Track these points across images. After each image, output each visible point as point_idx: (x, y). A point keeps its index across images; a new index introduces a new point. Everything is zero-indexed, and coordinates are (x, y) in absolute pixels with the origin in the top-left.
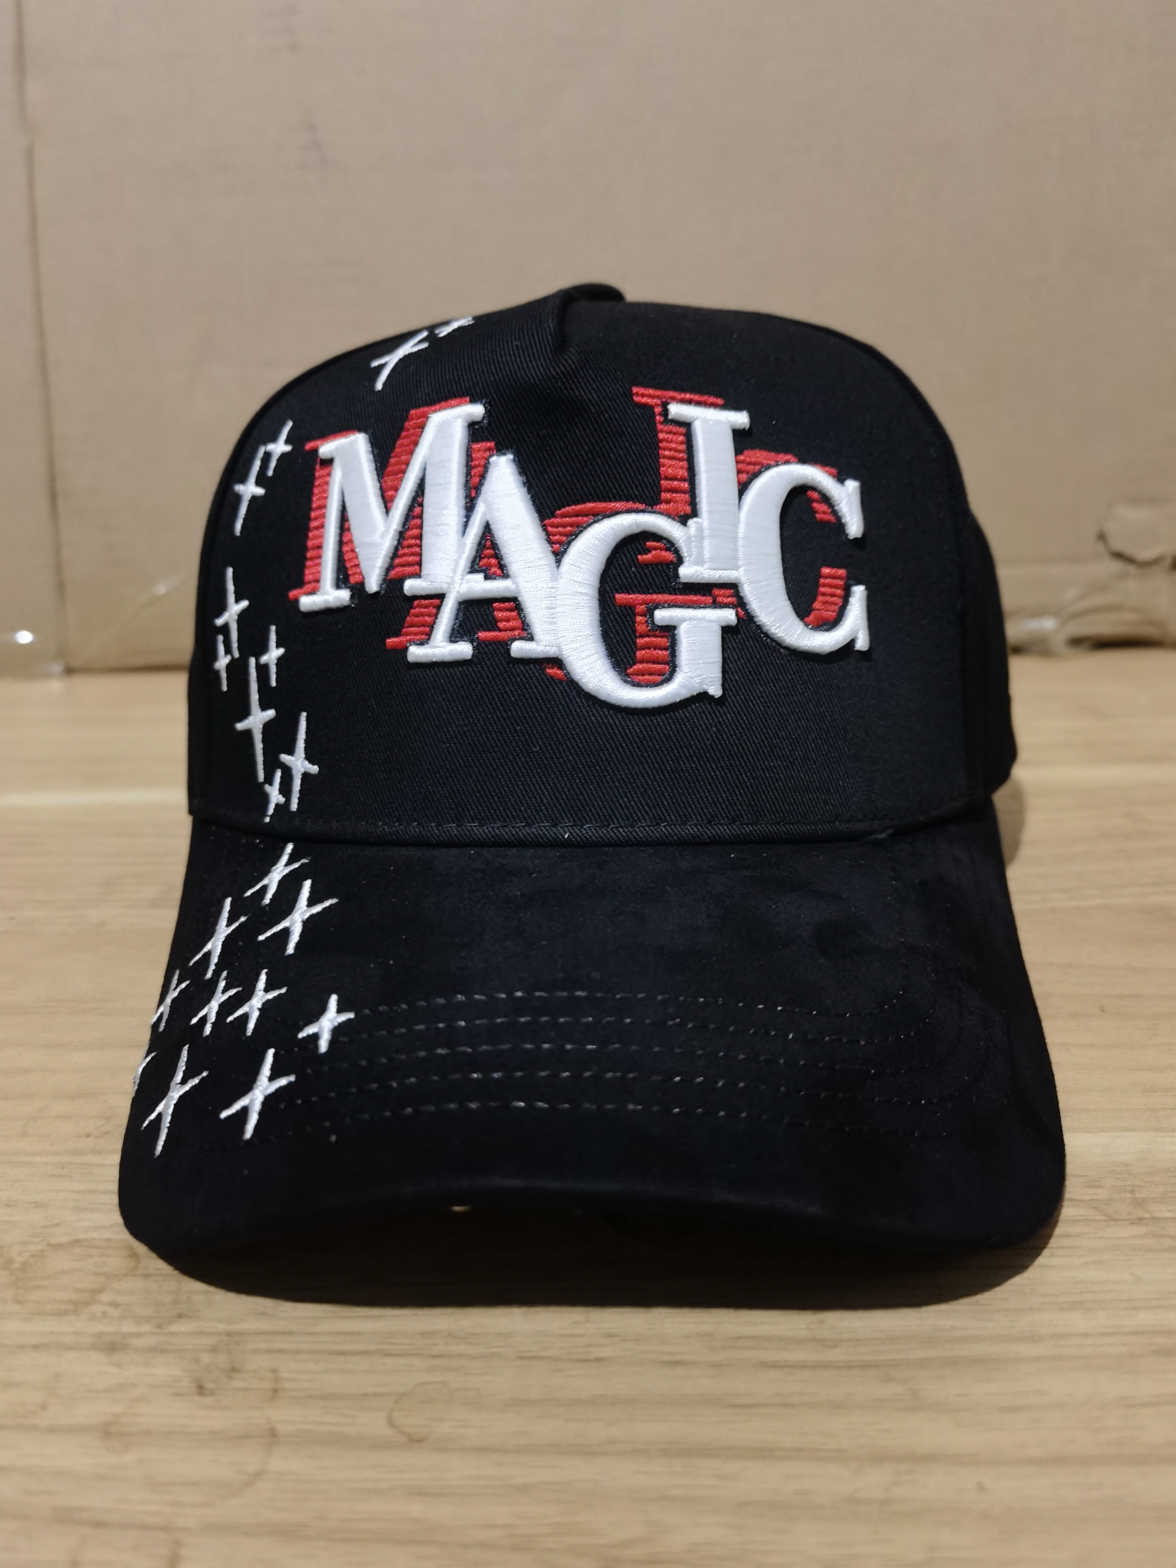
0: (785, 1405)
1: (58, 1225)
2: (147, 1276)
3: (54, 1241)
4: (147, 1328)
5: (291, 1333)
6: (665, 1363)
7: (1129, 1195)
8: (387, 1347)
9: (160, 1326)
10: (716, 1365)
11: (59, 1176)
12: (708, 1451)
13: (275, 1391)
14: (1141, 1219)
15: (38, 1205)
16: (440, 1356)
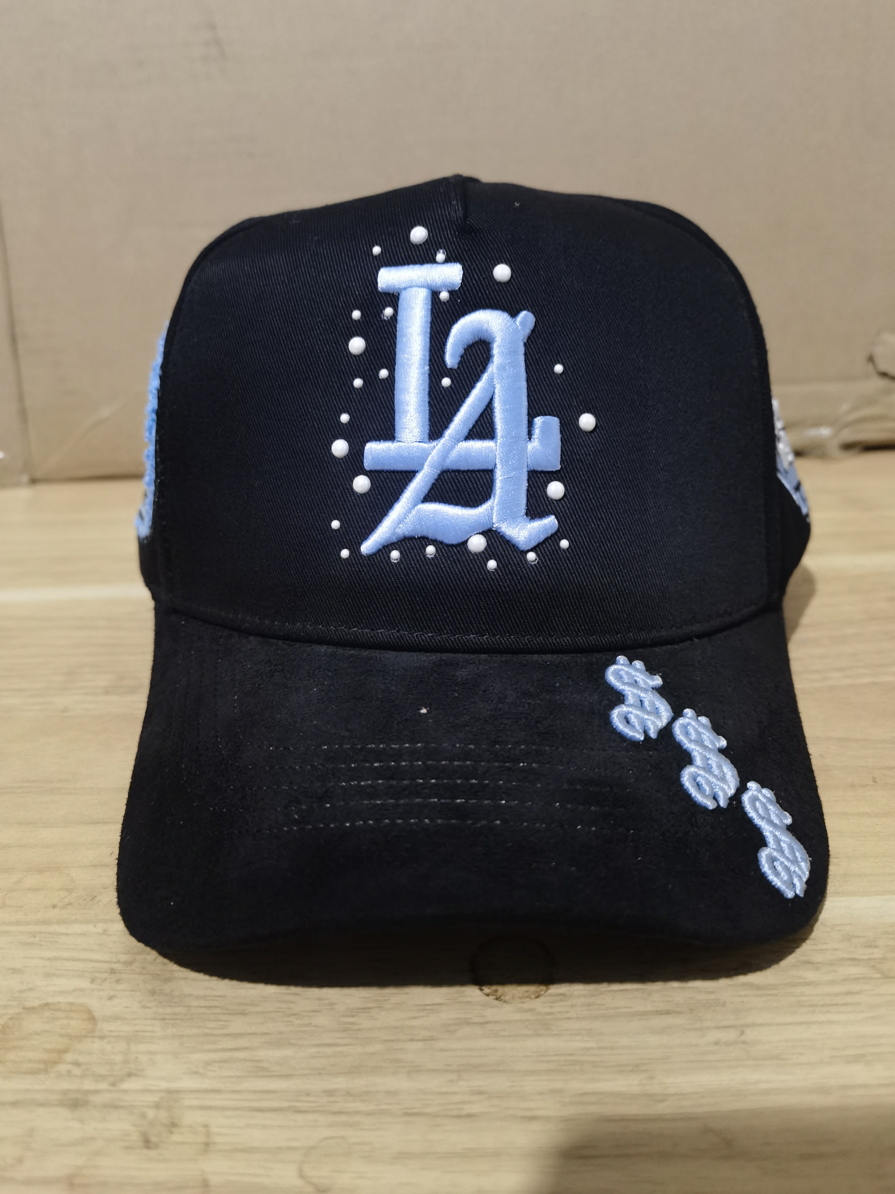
1: (31, 989)
2: (102, 1038)
3: (29, 1004)
4: (103, 1085)
5: (218, 1091)
8: (296, 1104)
9: (114, 1084)
11: (32, 944)
13: (207, 1145)
15: (15, 971)
16: (340, 1113)
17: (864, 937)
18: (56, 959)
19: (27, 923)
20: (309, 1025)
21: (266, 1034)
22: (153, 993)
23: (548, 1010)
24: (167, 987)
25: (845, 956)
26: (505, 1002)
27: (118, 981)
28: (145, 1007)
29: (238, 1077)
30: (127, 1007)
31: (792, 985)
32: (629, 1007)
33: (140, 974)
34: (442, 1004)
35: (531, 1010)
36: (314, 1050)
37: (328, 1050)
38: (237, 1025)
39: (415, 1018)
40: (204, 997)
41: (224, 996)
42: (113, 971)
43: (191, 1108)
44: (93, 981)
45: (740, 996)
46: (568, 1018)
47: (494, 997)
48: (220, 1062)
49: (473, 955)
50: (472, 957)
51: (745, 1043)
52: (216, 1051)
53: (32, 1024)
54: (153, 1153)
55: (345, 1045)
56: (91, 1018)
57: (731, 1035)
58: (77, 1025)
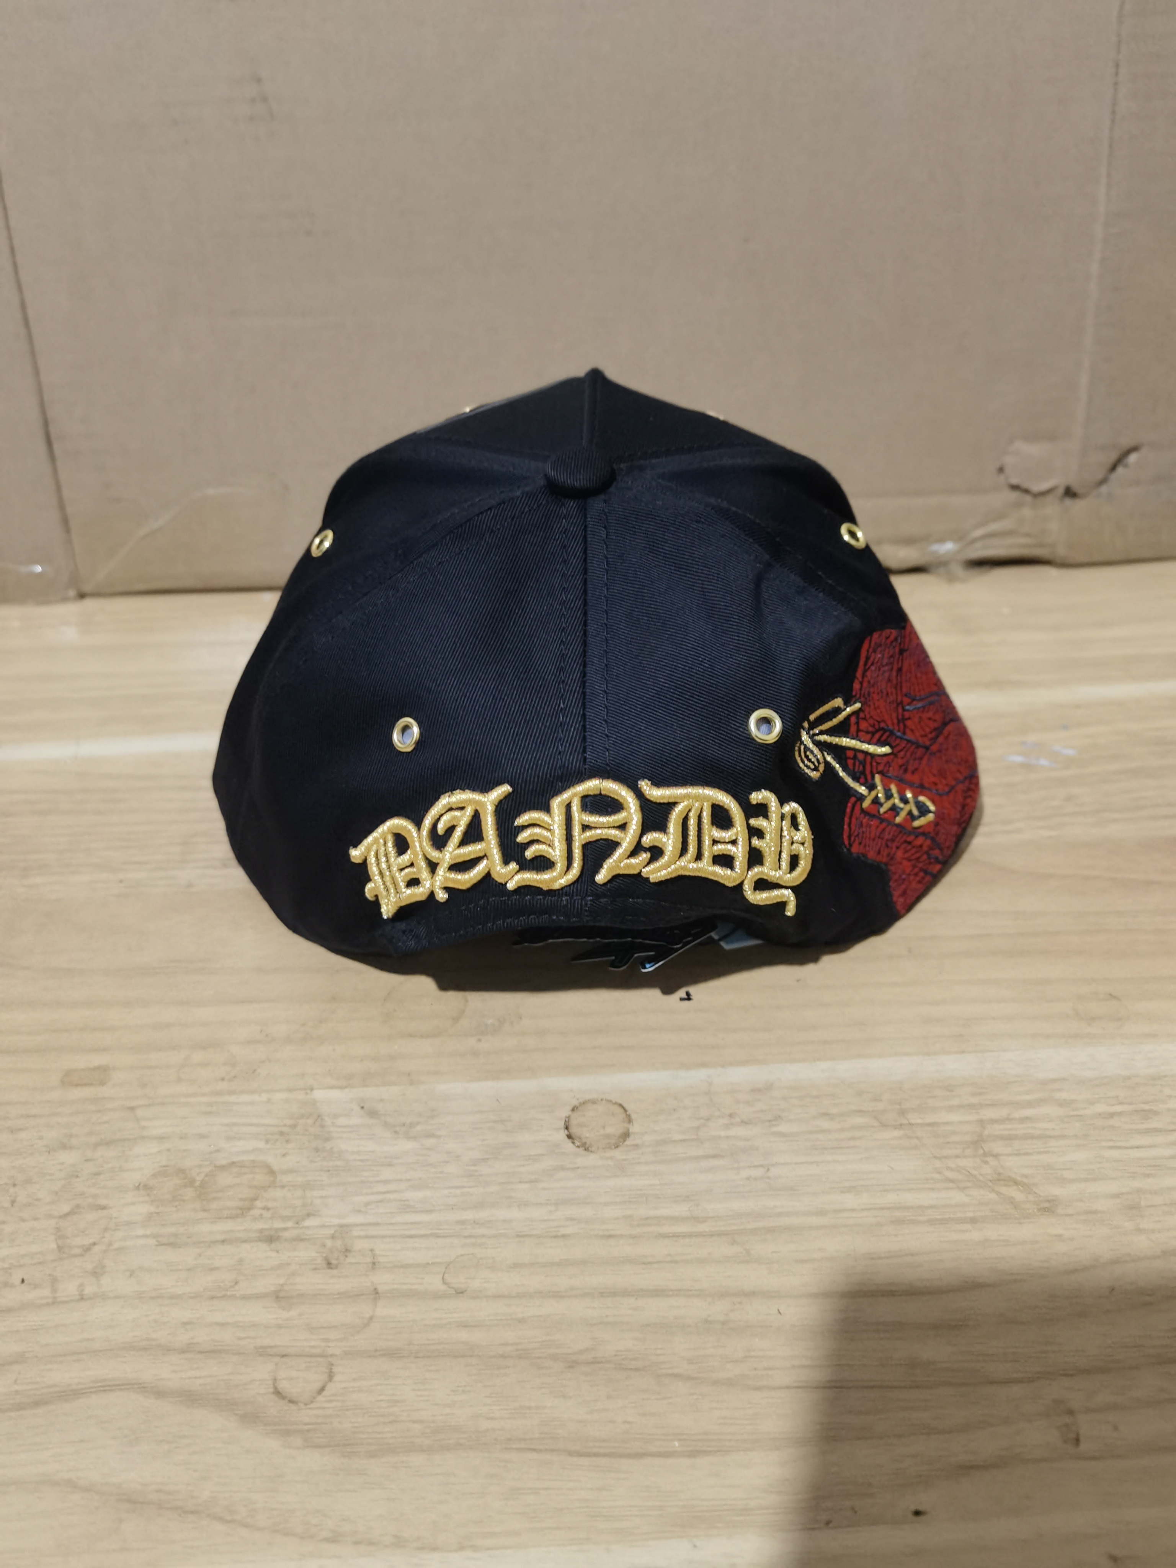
0: (671, 1262)
1: (218, 1151)
2: (283, 1187)
3: (219, 1163)
4: (290, 1224)
5: (378, 1224)
6: (604, 1237)
7: (898, 1107)
8: (438, 1231)
9: (297, 1223)
10: (634, 1237)
11: (210, 1113)
12: (626, 1293)
13: (374, 1263)
14: (901, 1125)
15: (202, 1136)
16: (470, 1237)
17: (872, 1092)
18: (235, 1124)
19: (204, 1095)
20: (442, 1172)
21: (409, 1180)
22: (317, 1150)
23: (624, 1157)
24: (328, 1146)
25: (855, 1108)
26: (591, 1151)
27: (287, 1141)
28: (312, 1161)
29: (391, 1213)
30: (298, 1162)
31: (811, 1132)
32: (685, 1154)
33: (305, 1135)
34: (543, 1155)
35: (612, 1158)
36: (446, 1192)
37: (458, 1191)
38: (386, 1174)
39: (523, 1166)
40: (358, 1152)
41: (373, 1152)
42: (282, 1134)
43: (360, 1237)
44: (267, 1141)
45: (770, 1142)
46: (639, 1163)
47: (583, 1148)
48: (377, 1202)
49: (567, 1116)
50: (566, 1117)
51: (769, 1178)
52: (372, 1194)
53: (225, 1179)
54: (334, 1272)
55: (470, 1187)
56: (272, 1172)
57: (759, 1172)
58: (261, 1178)
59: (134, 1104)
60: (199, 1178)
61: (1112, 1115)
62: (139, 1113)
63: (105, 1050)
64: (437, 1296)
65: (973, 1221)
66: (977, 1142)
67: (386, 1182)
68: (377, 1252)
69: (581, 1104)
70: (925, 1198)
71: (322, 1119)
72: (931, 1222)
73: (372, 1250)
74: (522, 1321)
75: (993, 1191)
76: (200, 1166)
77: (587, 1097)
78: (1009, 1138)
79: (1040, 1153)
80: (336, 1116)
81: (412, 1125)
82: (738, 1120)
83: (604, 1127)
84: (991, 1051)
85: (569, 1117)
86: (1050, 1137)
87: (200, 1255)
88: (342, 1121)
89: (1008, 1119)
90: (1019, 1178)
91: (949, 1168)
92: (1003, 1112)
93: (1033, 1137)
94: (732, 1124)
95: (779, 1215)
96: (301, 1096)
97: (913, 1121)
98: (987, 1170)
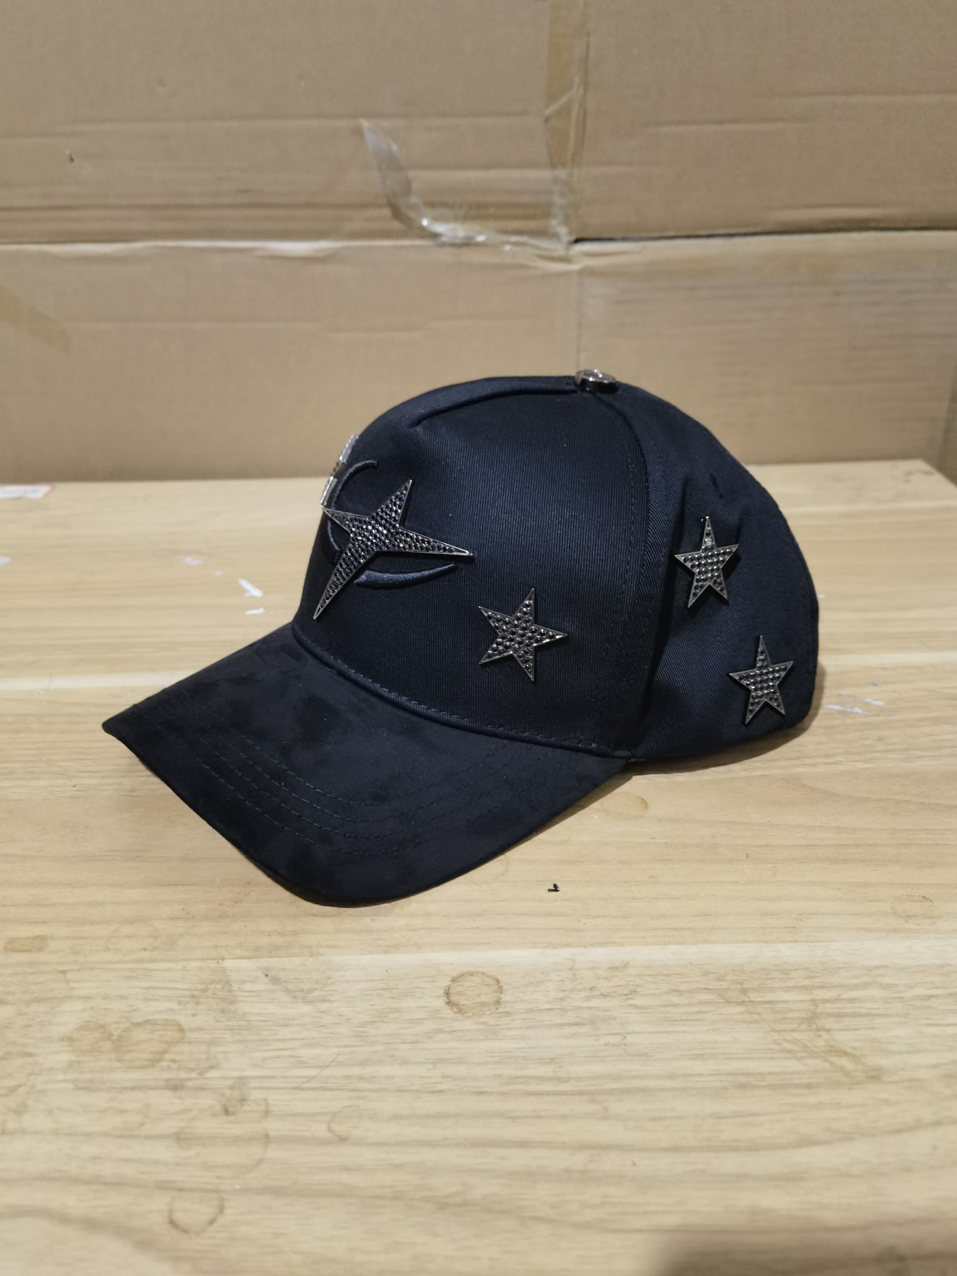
17: (717, 973)
18: (152, 988)
19: (127, 962)
20: (332, 1033)
21: (303, 1039)
22: (223, 1011)
23: (496, 1023)
24: (233, 1007)
25: (702, 986)
26: (467, 1017)
27: (197, 1003)
28: (218, 1021)
29: (286, 1068)
30: (205, 1022)
31: (663, 1006)
32: (551, 1021)
33: (214, 998)
34: (424, 1019)
35: (484, 1023)
36: (336, 1050)
37: (347, 1050)
38: (284, 1032)
39: (406, 1028)
40: (260, 1014)
41: (273, 1014)
42: (193, 996)
43: (255, 1088)
44: (180, 1003)
45: (626, 1013)
46: (509, 1028)
47: (460, 1014)
48: (274, 1058)
49: (447, 985)
50: (446, 987)
51: (625, 1045)
52: (270, 1050)
53: (139, 1034)
54: (231, 1118)
55: (357, 1046)
56: (181, 1029)
57: (617, 1039)
58: (171, 1034)
59: (65, 968)
60: (116, 1033)
61: (929, 997)
62: (69, 976)
63: (45, 922)
64: (323, 1142)
65: (809, 1086)
66: (812, 1018)
67: (283, 1040)
68: (271, 1102)
69: (459, 977)
70: (765, 1066)
71: (230, 985)
72: (771, 1087)
73: (266, 1100)
74: (399, 1166)
75: (826, 1060)
76: (118, 1023)
77: (465, 970)
78: (840, 1016)
79: (867, 1028)
80: (243, 982)
81: (310, 991)
82: (597, 993)
83: (479, 995)
84: (821, 942)
85: (448, 987)
86: (876, 1015)
87: (112, 1099)
88: (248, 987)
89: (837, 1000)
90: (849, 1050)
91: (785, 1040)
92: (833, 994)
93: (861, 1015)
94: (593, 996)
95: (635, 1077)
96: (213, 964)
97: (753, 999)
98: (821, 1043)
